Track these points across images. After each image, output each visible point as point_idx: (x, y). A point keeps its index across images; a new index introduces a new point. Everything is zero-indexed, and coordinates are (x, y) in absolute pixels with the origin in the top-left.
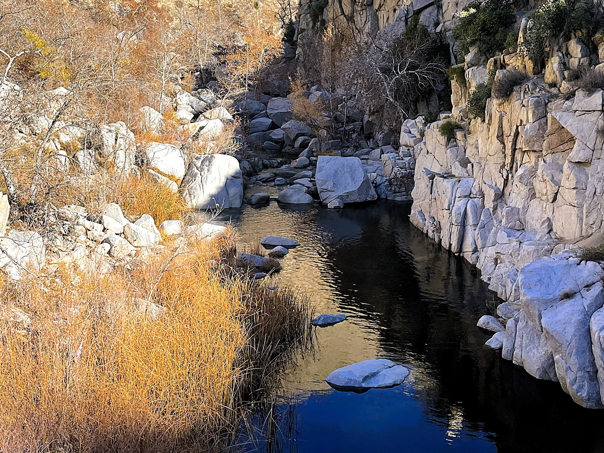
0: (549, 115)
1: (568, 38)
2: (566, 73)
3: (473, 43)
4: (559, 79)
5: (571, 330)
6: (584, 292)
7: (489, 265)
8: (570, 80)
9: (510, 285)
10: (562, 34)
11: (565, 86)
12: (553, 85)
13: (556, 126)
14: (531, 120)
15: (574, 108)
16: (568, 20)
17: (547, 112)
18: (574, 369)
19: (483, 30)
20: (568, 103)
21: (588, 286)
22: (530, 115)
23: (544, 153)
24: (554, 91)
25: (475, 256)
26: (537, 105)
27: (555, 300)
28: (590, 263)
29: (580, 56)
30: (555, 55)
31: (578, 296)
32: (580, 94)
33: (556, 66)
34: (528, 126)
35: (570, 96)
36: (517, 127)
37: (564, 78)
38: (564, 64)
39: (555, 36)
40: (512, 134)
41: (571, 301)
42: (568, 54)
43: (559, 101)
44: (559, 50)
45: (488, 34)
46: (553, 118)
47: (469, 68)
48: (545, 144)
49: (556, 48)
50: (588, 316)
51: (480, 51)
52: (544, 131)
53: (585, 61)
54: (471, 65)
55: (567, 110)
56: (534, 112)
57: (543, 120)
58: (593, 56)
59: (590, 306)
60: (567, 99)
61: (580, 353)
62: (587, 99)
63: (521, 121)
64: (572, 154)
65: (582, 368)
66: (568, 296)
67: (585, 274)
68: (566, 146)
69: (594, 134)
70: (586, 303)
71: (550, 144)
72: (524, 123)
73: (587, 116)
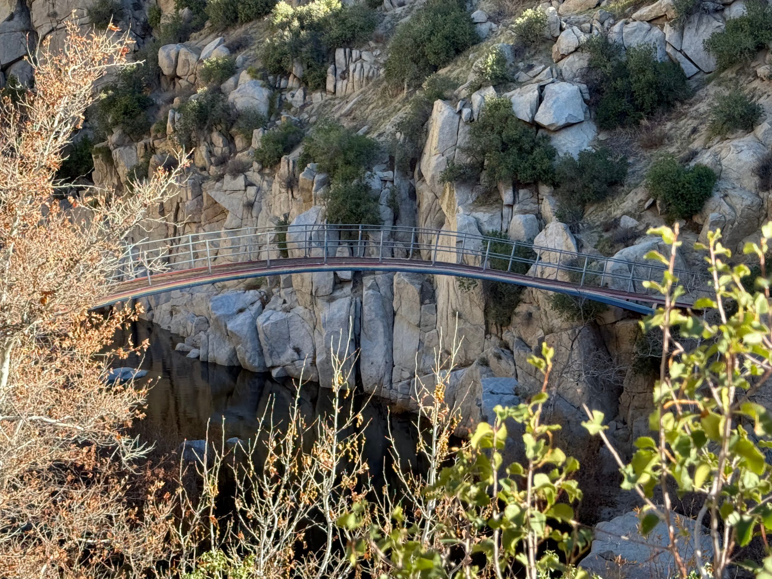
0: (204, 194)
1: (211, 131)
2: (213, 159)
3: (116, 123)
4: (208, 164)
5: (246, 329)
6: (250, 307)
7: (166, 317)
8: (217, 166)
9: (190, 324)
10: (206, 127)
11: (213, 169)
12: (203, 169)
13: (210, 202)
14: (190, 197)
15: (225, 188)
16: (210, 117)
17: (202, 191)
18: (249, 350)
19: (125, 113)
20: (218, 184)
21: (252, 304)
22: (189, 194)
23: (203, 223)
24: (204, 173)
25: (150, 314)
26: (194, 185)
27: (233, 314)
28: (252, 292)
29: (222, 145)
30: (202, 144)
31: (247, 310)
32: (227, 177)
33: (204, 153)
34: (188, 203)
35: (220, 178)
36: (178, 204)
37: (212, 164)
38: (210, 152)
39: (201, 128)
40: (174, 209)
41: (244, 313)
42: (212, 143)
43: (212, 183)
44: (205, 140)
45: (131, 117)
46: (208, 196)
47: (115, 148)
48: (203, 217)
49: (202, 139)
50: (254, 319)
51: (124, 132)
52: (201, 206)
53: (226, 149)
54: (117, 145)
55: (219, 190)
56: (192, 192)
57: (200, 198)
58: (231, 146)
59: (255, 314)
60: (218, 181)
61: (252, 340)
62: (233, 182)
63: (181, 199)
64: (227, 222)
65: (254, 349)
66: (241, 311)
67: (249, 297)
68: (219, 217)
69: (241, 208)
70: (253, 312)
71: (206, 216)
72: (184, 200)
73: (235, 194)
